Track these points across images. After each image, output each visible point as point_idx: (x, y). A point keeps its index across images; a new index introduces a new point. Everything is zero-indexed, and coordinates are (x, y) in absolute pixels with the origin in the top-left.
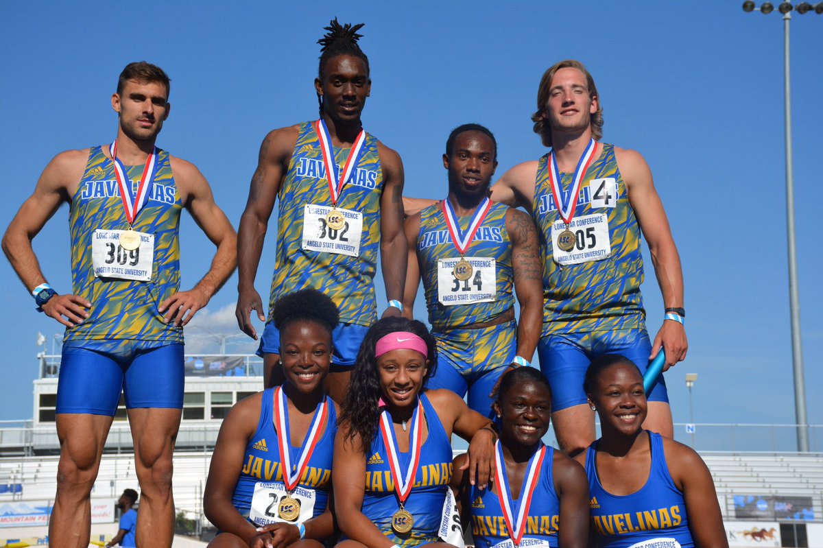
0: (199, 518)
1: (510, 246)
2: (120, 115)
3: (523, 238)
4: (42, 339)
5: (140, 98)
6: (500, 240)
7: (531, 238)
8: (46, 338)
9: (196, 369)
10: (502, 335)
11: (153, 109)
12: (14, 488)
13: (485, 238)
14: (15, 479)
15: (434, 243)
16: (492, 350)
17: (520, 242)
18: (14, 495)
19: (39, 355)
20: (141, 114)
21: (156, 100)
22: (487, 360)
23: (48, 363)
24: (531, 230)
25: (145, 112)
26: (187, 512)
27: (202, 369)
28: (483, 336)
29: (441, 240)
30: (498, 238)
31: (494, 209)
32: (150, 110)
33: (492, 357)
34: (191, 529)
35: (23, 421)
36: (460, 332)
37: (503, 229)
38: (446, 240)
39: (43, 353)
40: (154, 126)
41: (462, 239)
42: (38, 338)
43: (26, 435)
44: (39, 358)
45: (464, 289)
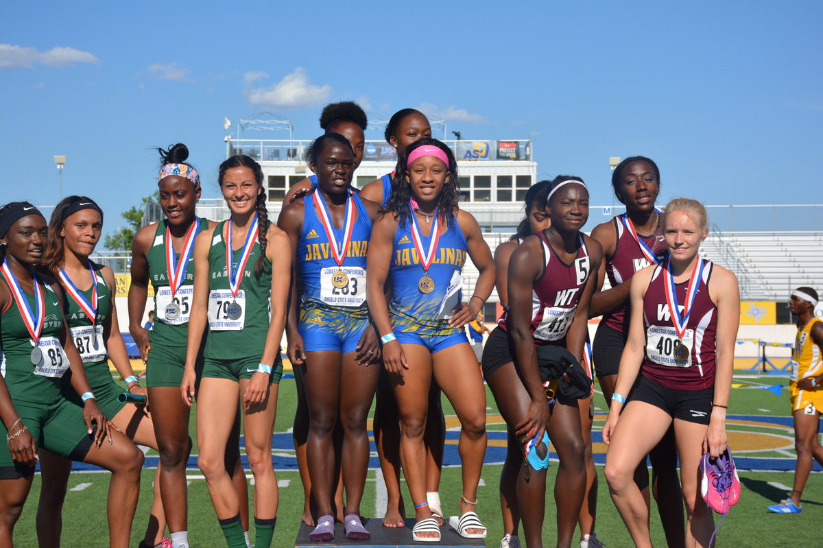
4: (228, 123)
8: (231, 122)
9: (369, 155)
19: (226, 139)
23: (234, 146)
27: (373, 154)
35: (214, 199)
39: (230, 137)
42: (224, 122)
43: (217, 212)
44: (226, 141)
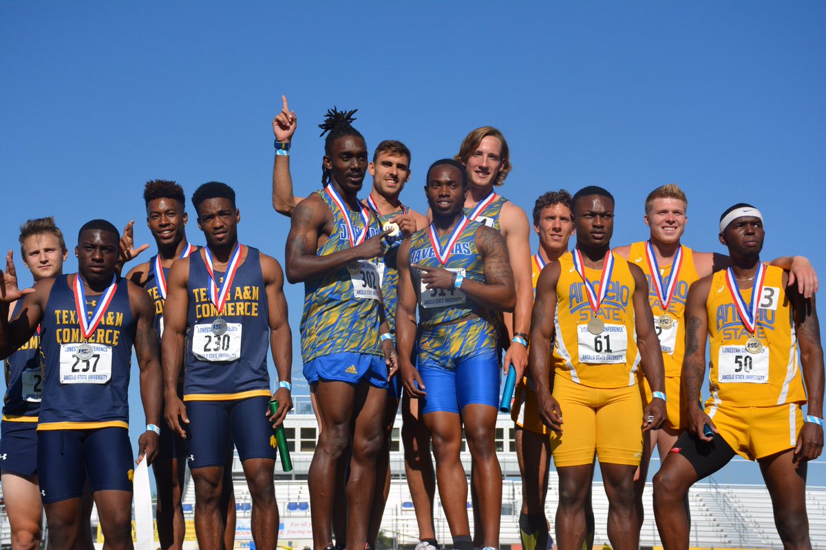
0: (395, 536)
1: (479, 257)
2: (374, 177)
3: (490, 250)
5: (389, 164)
6: (469, 252)
7: (497, 248)
10: (473, 328)
11: (397, 172)
12: (245, 507)
13: (456, 252)
14: (245, 499)
15: (419, 259)
16: (465, 340)
17: (489, 252)
18: (245, 512)
20: (388, 175)
21: (399, 166)
22: (461, 348)
24: (497, 242)
25: (391, 175)
26: (385, 531)
28: (458, 329)
29: (424, 257)
30: (467, 251)
31: (468, 227)
32: (395, 173)
33: (464, 346)
34: (389, 545)
36: (439, 328)
37: (472, 244)
38: (427, 256)
40: (398, 185)
41: (442, 253)
45: (440, 295)
